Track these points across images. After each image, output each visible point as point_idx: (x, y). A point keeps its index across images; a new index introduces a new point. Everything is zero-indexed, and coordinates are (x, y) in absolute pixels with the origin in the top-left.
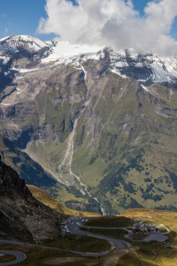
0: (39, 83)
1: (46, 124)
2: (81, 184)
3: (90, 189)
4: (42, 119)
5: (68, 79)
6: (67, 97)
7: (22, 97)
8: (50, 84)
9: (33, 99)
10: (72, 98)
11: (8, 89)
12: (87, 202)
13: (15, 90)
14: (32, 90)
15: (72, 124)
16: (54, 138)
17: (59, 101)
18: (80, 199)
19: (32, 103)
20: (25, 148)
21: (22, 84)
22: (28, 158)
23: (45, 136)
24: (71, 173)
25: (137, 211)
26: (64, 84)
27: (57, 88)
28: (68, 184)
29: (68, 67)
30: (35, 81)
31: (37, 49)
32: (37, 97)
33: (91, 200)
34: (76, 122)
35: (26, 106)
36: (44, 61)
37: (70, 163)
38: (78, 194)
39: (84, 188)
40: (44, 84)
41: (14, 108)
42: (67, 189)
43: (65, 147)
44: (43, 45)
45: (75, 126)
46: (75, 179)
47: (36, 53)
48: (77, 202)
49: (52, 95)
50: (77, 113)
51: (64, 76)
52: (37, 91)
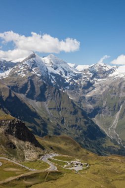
0: (105, 86)
1: (106, 106)
2: (119, 138)
3: (123, 141)
4: (104, 104)
5: (120, 85)
6: (119, 93)
7: (96, 92)
8: (111, 87)
9: (101, 93)
10: (121, 94)
11: (91, 88)
12: (119, 148)
13: (94, 89)
14: (102, 89)
15: (119, 107)
16: (109, 114)
17: (114, 95)
18: (116, 146)
19: (101, 96)
20: (94, 117)
21: (97, 86)
22: (93, 122)
23: (105, 112)
24: (115, 132)
25: (116, 156)
26: (118, 87)
27: (114, 89)
28: (112, 137)
29: (121, 79)
30: (104, 85)
31: (107, 69)
32: (104, 93)
33: (122, 147)
34: (121, 107)
35: (97, 97)
36: (110, 75)
37: (115, 127)
38: (116, 143)
39: (120, 140)
40: (108, 87)
41: (92, 97)
42: (111, 140)
43: (114, 119)
44: (110, 68)
45: (121, 108)
46: (116, 136)
47: (107, 72)
48: (114, 147)
49: (111, 92)
50: (122, 102)
51: (118, 83)
52: (104, 90)
